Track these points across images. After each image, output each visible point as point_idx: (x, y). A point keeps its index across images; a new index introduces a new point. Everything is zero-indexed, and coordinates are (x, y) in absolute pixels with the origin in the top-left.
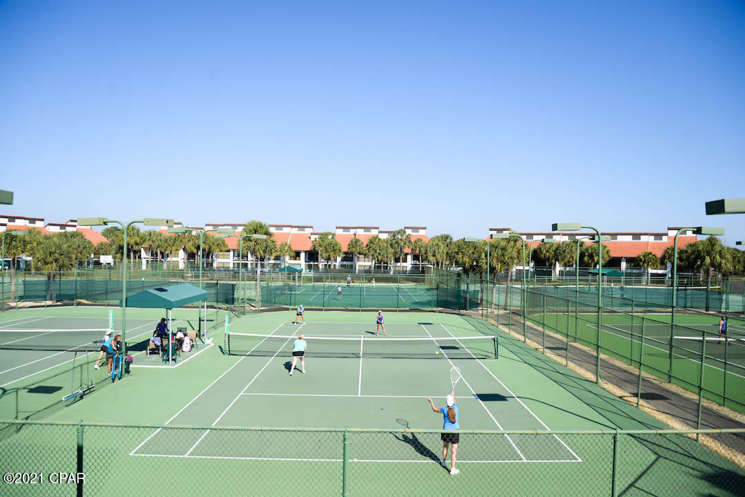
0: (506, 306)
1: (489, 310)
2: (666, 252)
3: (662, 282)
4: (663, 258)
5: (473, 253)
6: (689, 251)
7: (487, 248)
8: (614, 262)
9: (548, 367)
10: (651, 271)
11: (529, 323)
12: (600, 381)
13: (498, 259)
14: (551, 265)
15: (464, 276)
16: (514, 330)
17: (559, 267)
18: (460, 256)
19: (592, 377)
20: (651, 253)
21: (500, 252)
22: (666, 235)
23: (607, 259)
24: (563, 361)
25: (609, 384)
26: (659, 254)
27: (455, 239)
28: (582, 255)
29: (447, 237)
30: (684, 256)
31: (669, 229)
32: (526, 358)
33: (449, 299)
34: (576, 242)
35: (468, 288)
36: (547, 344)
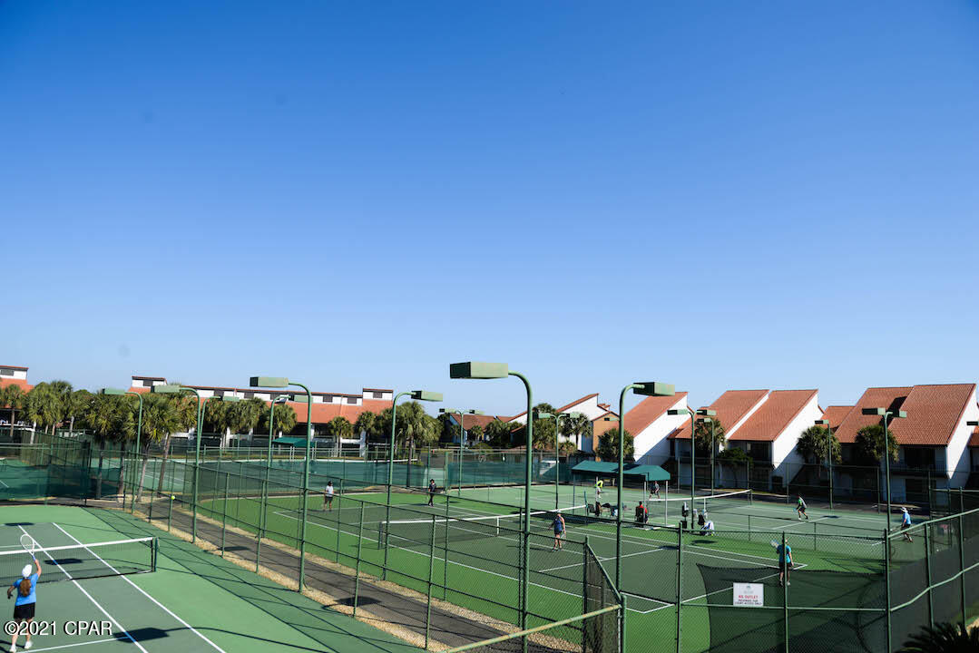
0: (160, 488)
2: (361, 418)
3: (357, 455)
4: (358, 424)
5: (114, 412)
6: (387, 418)
7: (138, 405)
8: (301, 429)
9: (230, 577)
10: (343, 441)
11: (198, 516)
12: (303, 588)
13: (153, 422)
14: (219, 431)
15: (95, 448)
16: (174, 526)
17: (229, 435)
18: (92, 416)
19: (292, 584)
20: (343, 419)
21: (156, 412)
22: (361, 397)
23: (293, 425)
24: (252, 566)
25: (315, 590)
26: (353, 421)
27: (76, 389)
28: (263, 419)
29: (63, 385)
30: (381, 423)
31: (364, 390)
32: (196, 566)
34: (258, 401)
35: (101, 465)
36: (227, 544)
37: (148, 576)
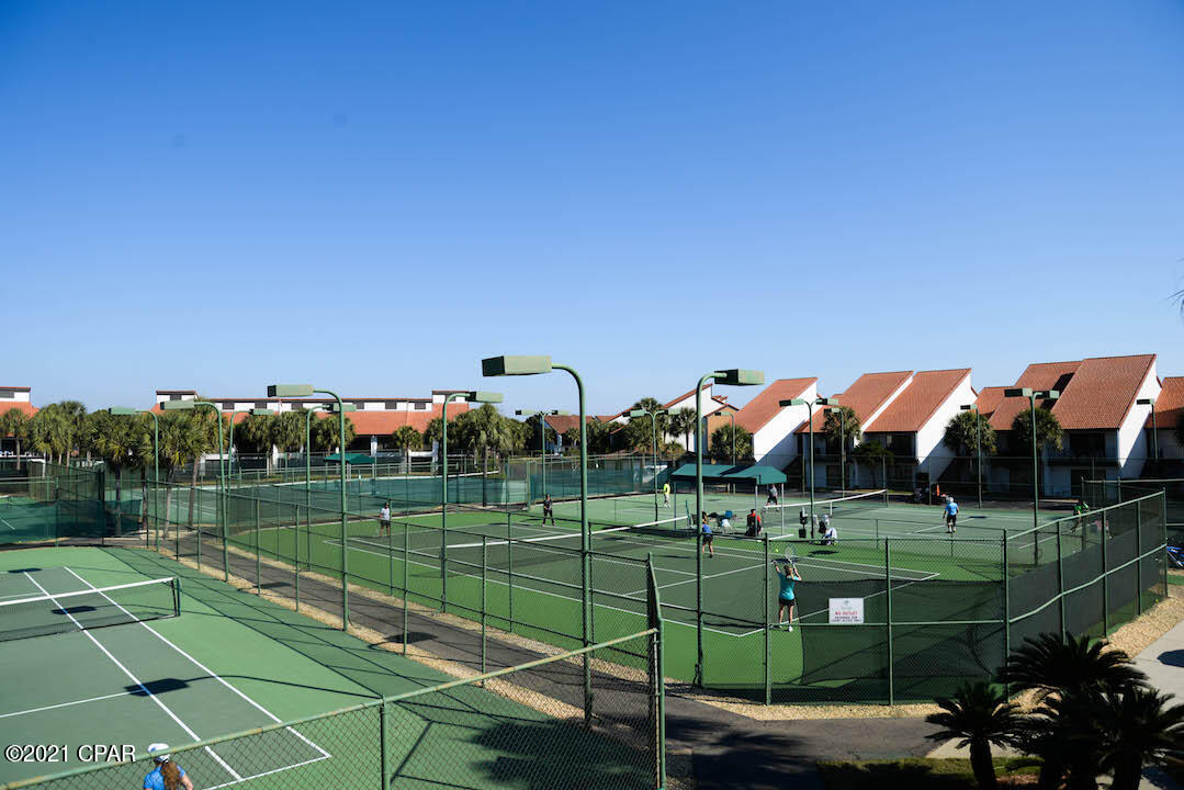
0: (190, 523)
1: (161, 533)
2: (431, 426)
3: (428, 470)
4: (427, 435)
5: (128, 435)
6: (460, 424)
7: (155, 426)
8: (361, 443)
9: (269, 619)
10: (412, 454)
11: (231, 549)
12: (349, 626)
13: (174, 444)
14: (264, 450)
15: (109, 479)
16: (206, 563)
17: (276, 454)
18: (102, 440)
19: (335, 621)
20: (411, 428)
21: (177, 433)
22: (431, 401)
23: (351, 438)
24: (292, 604)
25: (363, 628)
26: (422, 430)
27: (91, 410)
28: (313, 433)
29: (73, 406)
30: (454, 431)
31: (434, 393)
32: (227, 608)
33: (81, 519)
34: (305, 413)
35: (118, 497)
36: (263, 581)
37: (171, 621)
